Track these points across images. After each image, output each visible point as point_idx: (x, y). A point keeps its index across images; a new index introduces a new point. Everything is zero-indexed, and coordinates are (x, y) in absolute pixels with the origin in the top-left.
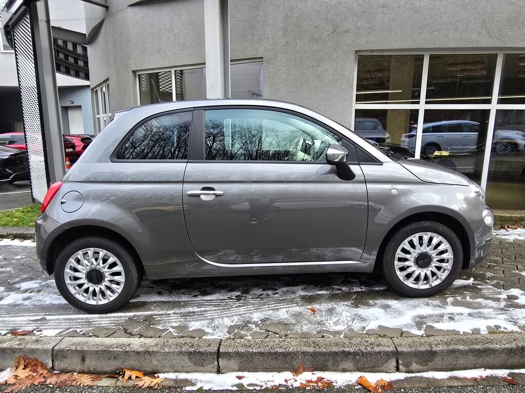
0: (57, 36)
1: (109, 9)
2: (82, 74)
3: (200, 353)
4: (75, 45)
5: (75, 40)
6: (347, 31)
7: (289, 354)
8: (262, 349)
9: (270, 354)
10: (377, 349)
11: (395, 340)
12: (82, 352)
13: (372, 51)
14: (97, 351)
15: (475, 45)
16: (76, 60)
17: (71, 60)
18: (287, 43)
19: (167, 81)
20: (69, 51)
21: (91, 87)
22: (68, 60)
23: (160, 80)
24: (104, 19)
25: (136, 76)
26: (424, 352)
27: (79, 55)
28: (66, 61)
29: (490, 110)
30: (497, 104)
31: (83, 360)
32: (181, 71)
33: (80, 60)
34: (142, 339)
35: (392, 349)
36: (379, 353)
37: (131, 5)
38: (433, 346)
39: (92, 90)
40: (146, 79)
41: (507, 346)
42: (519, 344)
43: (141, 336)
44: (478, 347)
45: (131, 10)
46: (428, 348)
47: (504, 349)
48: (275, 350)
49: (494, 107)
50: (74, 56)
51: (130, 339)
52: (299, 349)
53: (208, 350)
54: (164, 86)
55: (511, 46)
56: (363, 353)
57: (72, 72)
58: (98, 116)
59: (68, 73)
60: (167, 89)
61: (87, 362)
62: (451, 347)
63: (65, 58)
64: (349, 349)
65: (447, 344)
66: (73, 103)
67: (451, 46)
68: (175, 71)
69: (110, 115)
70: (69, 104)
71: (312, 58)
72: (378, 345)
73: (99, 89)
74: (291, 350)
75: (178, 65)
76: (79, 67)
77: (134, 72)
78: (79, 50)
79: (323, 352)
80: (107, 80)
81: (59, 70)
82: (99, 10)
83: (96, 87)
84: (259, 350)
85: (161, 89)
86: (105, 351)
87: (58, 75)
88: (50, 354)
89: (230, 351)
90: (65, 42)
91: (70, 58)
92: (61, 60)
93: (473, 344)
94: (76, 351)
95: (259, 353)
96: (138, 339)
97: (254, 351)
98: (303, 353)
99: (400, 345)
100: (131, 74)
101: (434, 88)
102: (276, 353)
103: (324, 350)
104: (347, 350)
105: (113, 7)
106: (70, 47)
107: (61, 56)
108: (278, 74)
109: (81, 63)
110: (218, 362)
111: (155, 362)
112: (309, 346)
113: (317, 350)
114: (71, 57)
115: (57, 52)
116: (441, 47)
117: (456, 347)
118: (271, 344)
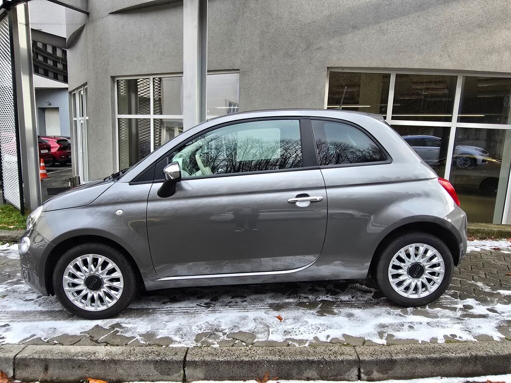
0: (36, 39)
1: (90, 15)
2: (60, 77)
3: (166, 361)
4: (54, 49)
5: (55, 43)
6: (320, 48)
7: (255, 362)
8: (228, 357)
9: (236, 362)
10: (340, 358)
11: (358, 349)
12: (45, 360)
13: (343, 68)
14: (61, 360)
15: (437, 67)
16: (55, 63)
17: (50, 63)
18: (263, 57)
19: (145, 87)
20: (49, 54)
21: (69, 90)
22: (47, 62)
23: (138, 87)
24: (84, 25)
25: (114, 82)
26: (385, 361)
27: (59, 58)
28: (45, 63)
29: (450, 127)
30: (457, 122)
31: (46, 369)
32: (160, 79)
33: (60, 63)
34: (108, 348)
35: (354, 358)
36: (342, 361)
37: (112, 13)
38: (393, 355)
39: (70, 93)
40: (125, 85)
41: (462, 355)
42: (473, 353)
43: (107, 344)
44: (435, 356)
45: (112, 17)
46: (388, 357)
47: (459, 357)
48: (242, 359)
49: (454, 125)
50: (54, 59)
51: (96, 347)
52: (265, 358)
53: (174, 358)
54: (142, 92)
55: (469, 70)
56: (326, 362)
57: (51, 74)
58: (75, 119)
59: (46, 75)
60: (145, 95)
61: (50, 371)
62: (410, 356)
63: (44, 60)
64: (313, 358)
65: (406, 352)
66: (50, 104)
67: (416, 66)
68: (154, 79)
69: (87, 118)
70: (46, 106)
71: (286, 72)
72: (342, 354)
73: (77, 92)
74: (256, 359)
75: (157, 73)
76: (58, 70)
77: (113, 78)
78: (59, 53)
79: (288, 361)
80: (86, 84)
81: (37, 72)
82: (80, 16)
83: (74, 90)
84: (225, 358)
85: (139, 95)
86: (70, 359)
87: (35, 77)
88: (11, 363)
89: (197, 359)
90: (45, 45)
91: (49, 61)
92: (40, 62)
93: (430, 353)
94: (40, 360)
95: (225, 362)
96: (103, 347)
97: (221, 359)
98: (269, 362)
99: (363, 353)
100: (109, 79)
101: (399, 105)
102: (242, 362)
103: (289, 359)
104: (311, 358)
105: (94, 15)
106: (49, 50)
107: (40, 58)
108: (254, 86)
109: (60, 66)
110: (184, 371)
111: (120, 371)
112: (275, 354)
113: (283, 359)
114: (50, 59)
115: (36, 54)
116: (407, 67)
117: (415, 356)
118: (237, 353)
